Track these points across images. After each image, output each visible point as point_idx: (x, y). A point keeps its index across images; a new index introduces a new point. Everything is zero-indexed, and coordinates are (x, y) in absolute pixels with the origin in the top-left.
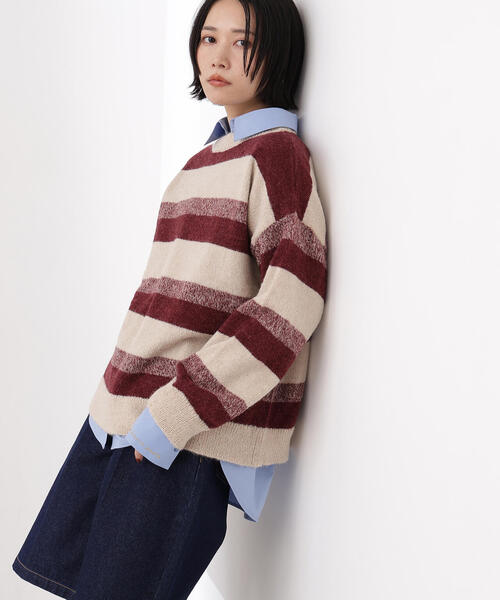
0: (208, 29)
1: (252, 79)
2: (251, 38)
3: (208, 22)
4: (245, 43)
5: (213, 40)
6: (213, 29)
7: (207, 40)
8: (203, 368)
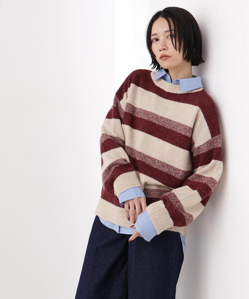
0: (153, 35)
1: (180, 51)
2: (173, 32)
3: (153, 33)
4: (172, 36)
5: (157, 40)
6: (155, 34)
7: (154, 40)
8: (179, 202)
